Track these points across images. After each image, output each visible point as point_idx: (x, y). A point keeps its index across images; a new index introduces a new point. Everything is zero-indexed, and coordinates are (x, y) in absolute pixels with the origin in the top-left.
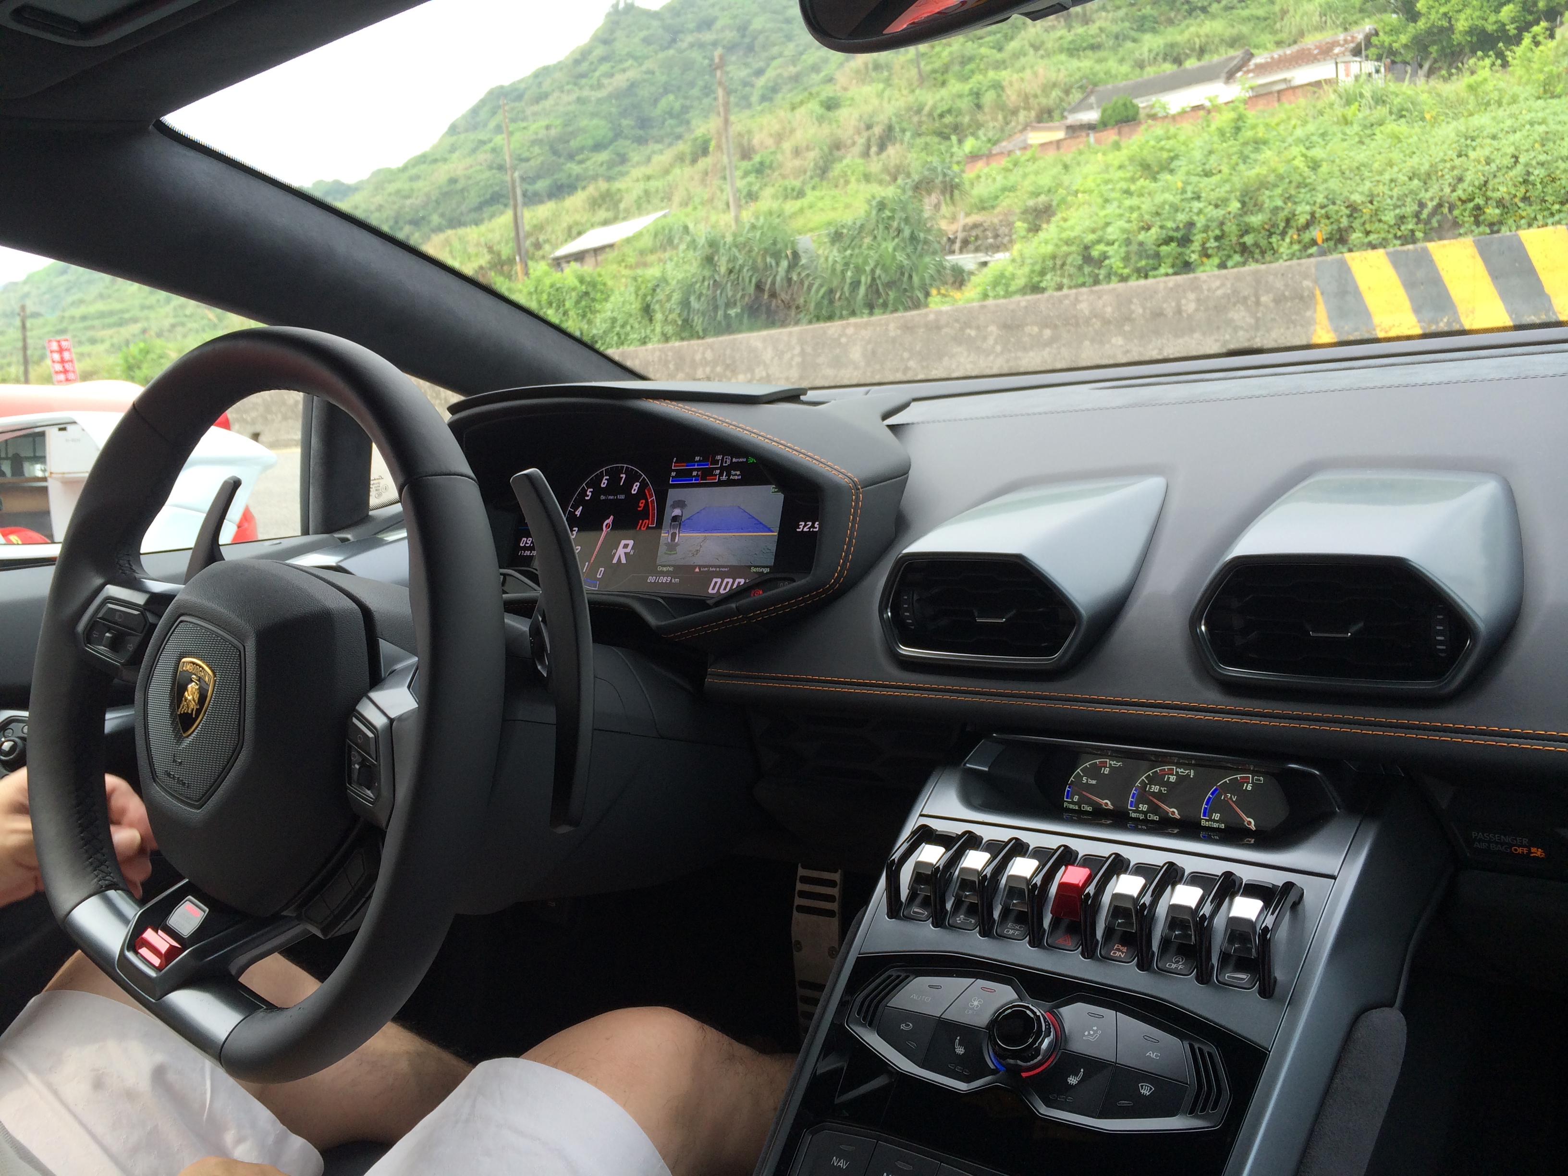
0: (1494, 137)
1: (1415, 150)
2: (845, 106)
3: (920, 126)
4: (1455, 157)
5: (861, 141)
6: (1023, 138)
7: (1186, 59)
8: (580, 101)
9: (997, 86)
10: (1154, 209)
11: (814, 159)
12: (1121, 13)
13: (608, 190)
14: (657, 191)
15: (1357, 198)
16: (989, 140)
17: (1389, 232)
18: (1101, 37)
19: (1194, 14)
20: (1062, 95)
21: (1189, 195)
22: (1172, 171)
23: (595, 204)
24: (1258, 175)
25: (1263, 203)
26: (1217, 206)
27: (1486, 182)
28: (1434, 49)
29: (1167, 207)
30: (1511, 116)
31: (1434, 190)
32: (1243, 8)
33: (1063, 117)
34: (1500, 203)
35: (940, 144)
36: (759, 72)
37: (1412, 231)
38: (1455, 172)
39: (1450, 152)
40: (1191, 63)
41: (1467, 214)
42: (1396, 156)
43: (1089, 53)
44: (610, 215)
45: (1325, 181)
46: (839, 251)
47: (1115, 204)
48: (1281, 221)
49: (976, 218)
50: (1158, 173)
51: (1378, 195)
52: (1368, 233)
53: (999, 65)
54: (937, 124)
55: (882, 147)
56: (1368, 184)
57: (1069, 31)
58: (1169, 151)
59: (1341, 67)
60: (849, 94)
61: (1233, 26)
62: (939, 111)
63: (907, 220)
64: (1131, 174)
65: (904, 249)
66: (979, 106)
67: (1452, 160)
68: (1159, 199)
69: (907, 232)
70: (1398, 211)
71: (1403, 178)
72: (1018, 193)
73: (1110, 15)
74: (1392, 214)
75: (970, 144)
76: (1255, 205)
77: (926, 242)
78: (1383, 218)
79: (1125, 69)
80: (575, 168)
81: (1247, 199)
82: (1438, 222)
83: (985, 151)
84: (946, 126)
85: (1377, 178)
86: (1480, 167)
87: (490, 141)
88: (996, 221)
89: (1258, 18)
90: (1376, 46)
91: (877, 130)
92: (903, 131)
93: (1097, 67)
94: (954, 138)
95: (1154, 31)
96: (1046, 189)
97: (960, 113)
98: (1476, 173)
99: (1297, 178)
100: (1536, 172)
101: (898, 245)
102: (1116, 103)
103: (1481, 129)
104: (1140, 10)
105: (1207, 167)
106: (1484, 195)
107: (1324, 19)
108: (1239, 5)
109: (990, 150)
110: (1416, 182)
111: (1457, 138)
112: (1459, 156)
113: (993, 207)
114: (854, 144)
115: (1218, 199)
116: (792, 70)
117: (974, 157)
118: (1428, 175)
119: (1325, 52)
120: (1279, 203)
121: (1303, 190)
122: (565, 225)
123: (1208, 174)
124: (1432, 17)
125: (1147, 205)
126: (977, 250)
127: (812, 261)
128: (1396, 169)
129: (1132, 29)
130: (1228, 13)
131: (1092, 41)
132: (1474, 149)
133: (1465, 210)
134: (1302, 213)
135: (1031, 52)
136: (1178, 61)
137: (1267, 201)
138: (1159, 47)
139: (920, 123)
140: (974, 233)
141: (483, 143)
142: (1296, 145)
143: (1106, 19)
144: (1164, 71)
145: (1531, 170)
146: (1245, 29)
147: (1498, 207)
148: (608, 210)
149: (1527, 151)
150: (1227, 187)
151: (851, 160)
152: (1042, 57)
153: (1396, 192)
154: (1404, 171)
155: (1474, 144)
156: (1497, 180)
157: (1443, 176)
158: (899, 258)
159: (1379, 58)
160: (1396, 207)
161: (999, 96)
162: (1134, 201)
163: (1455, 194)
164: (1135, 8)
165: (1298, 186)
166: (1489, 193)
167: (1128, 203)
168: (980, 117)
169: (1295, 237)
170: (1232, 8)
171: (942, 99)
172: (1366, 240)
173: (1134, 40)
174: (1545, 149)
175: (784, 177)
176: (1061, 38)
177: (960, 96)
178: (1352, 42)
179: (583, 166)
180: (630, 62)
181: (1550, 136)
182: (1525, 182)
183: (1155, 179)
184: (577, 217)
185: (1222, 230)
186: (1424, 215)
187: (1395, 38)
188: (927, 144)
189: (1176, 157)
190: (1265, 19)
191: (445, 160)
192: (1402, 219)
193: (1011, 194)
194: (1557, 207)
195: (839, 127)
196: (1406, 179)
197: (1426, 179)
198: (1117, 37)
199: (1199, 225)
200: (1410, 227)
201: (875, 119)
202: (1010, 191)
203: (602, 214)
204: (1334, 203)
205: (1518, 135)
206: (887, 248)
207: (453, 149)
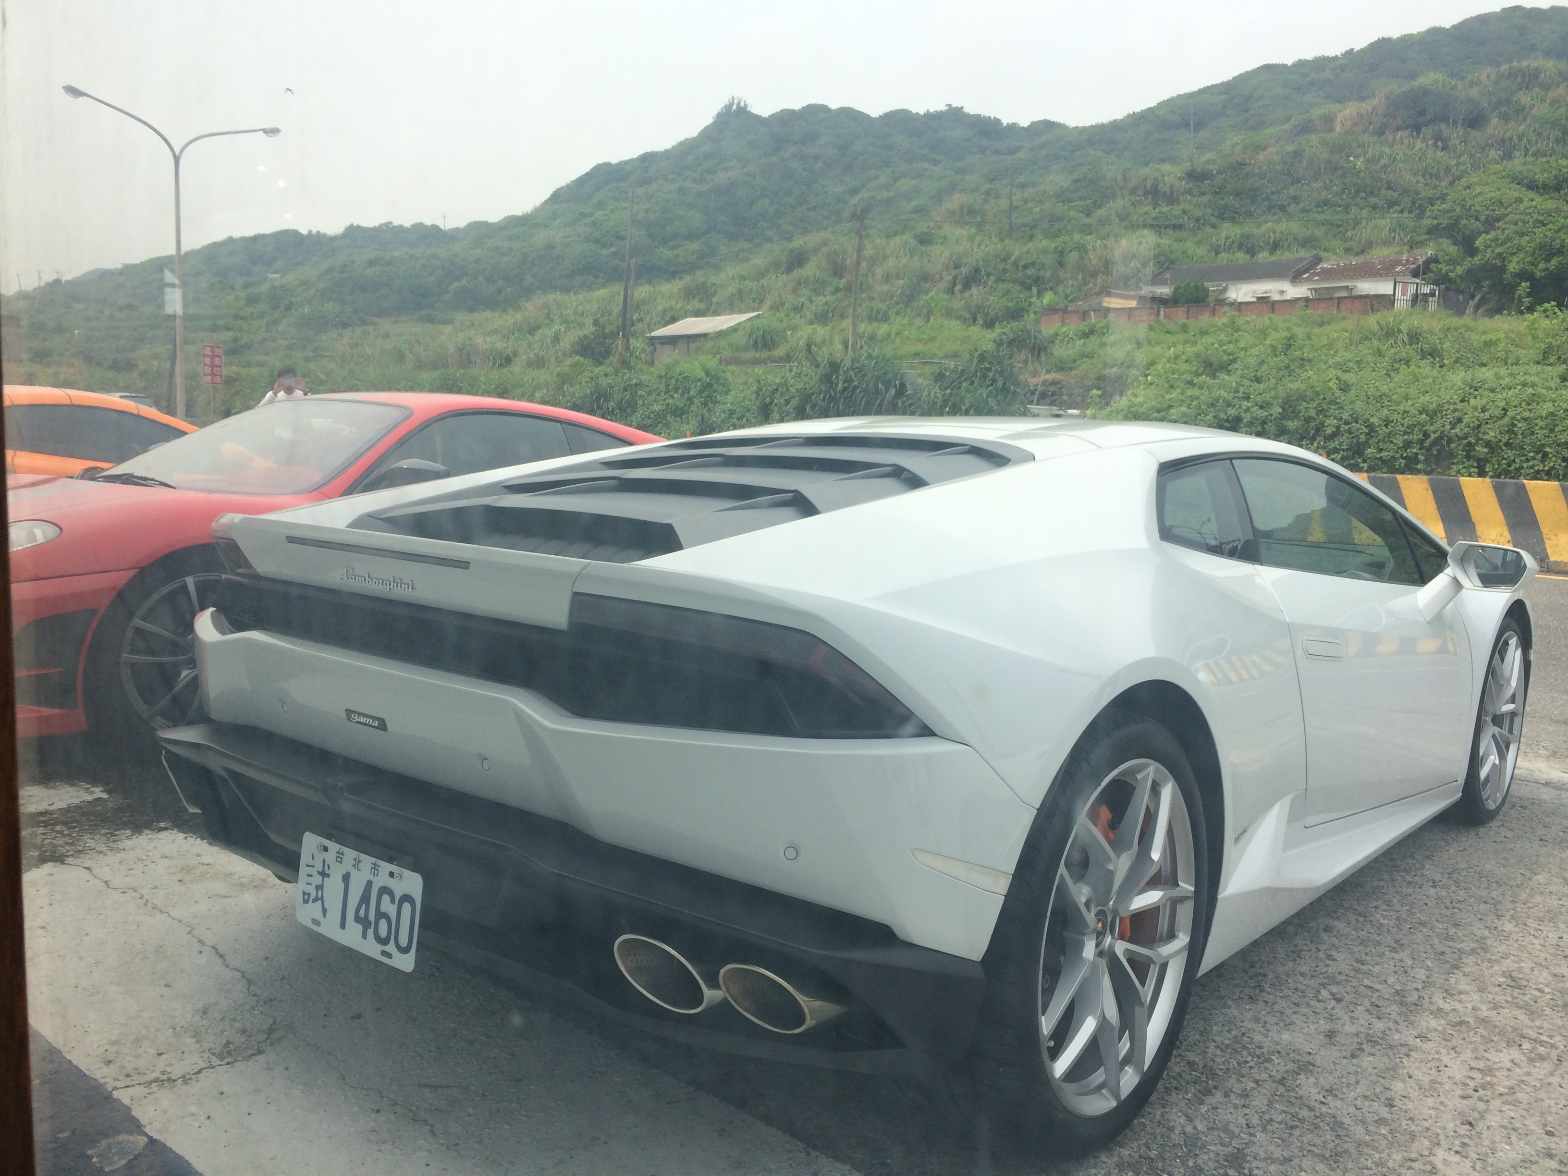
0: (1493, 390)
1: (1428, 389)
2: (937, 243)
3: (1005, 273)
4: (1458, 401)
5: (948, 278)
6: (1099, 300)
7: (1259, 252)
8: (681, 191)
9: (1081, 249)
10: (1210, 401)
11: (902, 288)
12: (1205, 199)
13: (704, 283)
14: (751, 291)
15: (1374, 420)
16: (1067, 297)
17: (1397, 452)
18: (1183, 218)
19: (1273, 210)
20: (1139, 266)
21: (1241, 395)
22: (1229, 372)
23: (689, 293)
24: (1298, 389)
25: (1300, 411)
26: (1261, 407)
27: (1479, 426)
28: (1486, 283)
29: (1221, 401)
30: (1510, 375)
31: (1438, 424)
32: (1319, 213)
33: (1137, 287)
34: (1488, 444)
35: (1020, 292)
36: (854, 191)
37: (1416, 454)
38: (1456, 414)
39: (1456, 397)
40: (1263, 257)
41: (1460, 448)
42: (1413, 391)
43: (1170, 232)
44: (702, 306)
45: (1353, 402)
46: (940, 389)
47: (1179, 391)
48: (1312, 429)
49: (1053, 376)
50: (1216, 370)
51: (1393, 421)
52: (1380, 450)
53: (1086, 230)
54: (1020, 274)
55: (967, 286)
56: (1386, 411)
57: (1154, 209)
58: (1229, 354)
59: (1399, 287)
60: (942, 232)
61: (1308, 228)
62: (1023, 262)
63: (1001, 373)
64: (1195, 368)
65: (996, 396)
66: (1061, 264)
67: (1455, 404)
68: (1217, 393)
69: (1000, 383)
70: (1406, 437)
71: (1413, 411)
72: (1094, 360)
73: (1195, 200)
74: (1401, 438)
75: (1048, 298)
76: (1293, 412)
77: (1015, 393)
78: (1394, 441)
79: (1201, 251)
80: (666, 253)
81: (1287, 406)
82: (1437, 450)
83: (1061, 306)
84: (1029, 277)
85: (1394, 408)
86: (1476, 414)
87: (591, 215)
88: (1072, 381)
89: (1332, 225)
90: (1433, 272)
91: (964, 270)
92: (988, 275)
93: (1175, 246)
94: (1034, 289)
95: (1233, 220)
96: (1120, 362)
97: (1043, 267)
98: (1472, 418)
99: (1329, 397)
100: (1520, 425)
101: (991, 392)
102: (1188, 284)
103: (1483, 382)
104: (1223, 199)
105: (1259, 374)
106: (1477, 435)
107: (1393, 235)
108: (1315, 210)
109: (1066, 307)
110: (1424, 416)
111: (1463, 386)
112: (1462, 401)
113: (1071, 369)
114: (942, 279)
115: (1264, 402)
116: (886, 194)
117: (1051, 310)
118: (1435, 412)
119: (1385, 270)
120: (1313, 413)
121: (1333, 407)
122: (660, 308)
123: (1258, 380)
124: (1488, 255)
125: (1205, 396)
126: (1052, 404)
127: (916, 393)
128: (1410, 403)
129: (1213, 215)
130: (1304, 215)
131: (1174, 222)
132: (1475, 398)
133: (1459, 445)
134: (1329, 425)
135: (1117, 220)
136: (1252, 252)
137: (1303, 411)
138: (1236, 235)
139: (1005, 271)
140: (1052, 389)
141: (583, 215)
142: (1335, 368)
143: (1190, 203)
144: (1237, 260)
145: (1515, 422)
146: (1319, 232)
147: (1486, 447)
148: (701, 301)
149: (1515, 406)
150: (1273, 393)
151: (935, 294)
152: (1126, 228)
153: (1406, 422)
154: (1416, 405)
155: (1476, 393)
156: (1487, 426)
157: (1446, 415)
158: (990, 403)
159: (1436, 283)
160: (1405, 433)
161: (1081, 258)
162: (1196, 392)
163: (1453, 431)
164: (1218, 197)
165: (1330, 403)
166: (1480, 435)
167: (1189, 392)
168: (1062, 274)
169: (1322, 443)
170: (1309, 211)
171: (1028, 252)
172: (1378, 456)
173: (1214, 226)
174: (1530, 407)
175: (872, 299)
176: (1146, 213)
177: (1045, 252)
178: (1414, 263)
179: (675, 252)
180: (733, 163)
181: (1536, 398)
182: (1509, 431)
183: (1214, 377)
184: (673, 303)
185: (1263, 428)
186: (1427, 443)
187: (1451, 267)
188: (1008, 291)
189: (1234, 361)
190: (1339, 226)
191: (546, 226)
192: (1408, 444)
193: (1089, 361)
194: (1532, 454)
195: (929, 261)
196: (1417, 413)
197: (1433, 415)
198: (1198, 220)
199: (1245, 421)
200: (1414, 451)
201: (964, 260)
202: (1087, 357)
203: (695, 304)
204: (1357, 422)
205: (1510, 393)
206: (982, 393)
207: (554, 217)
